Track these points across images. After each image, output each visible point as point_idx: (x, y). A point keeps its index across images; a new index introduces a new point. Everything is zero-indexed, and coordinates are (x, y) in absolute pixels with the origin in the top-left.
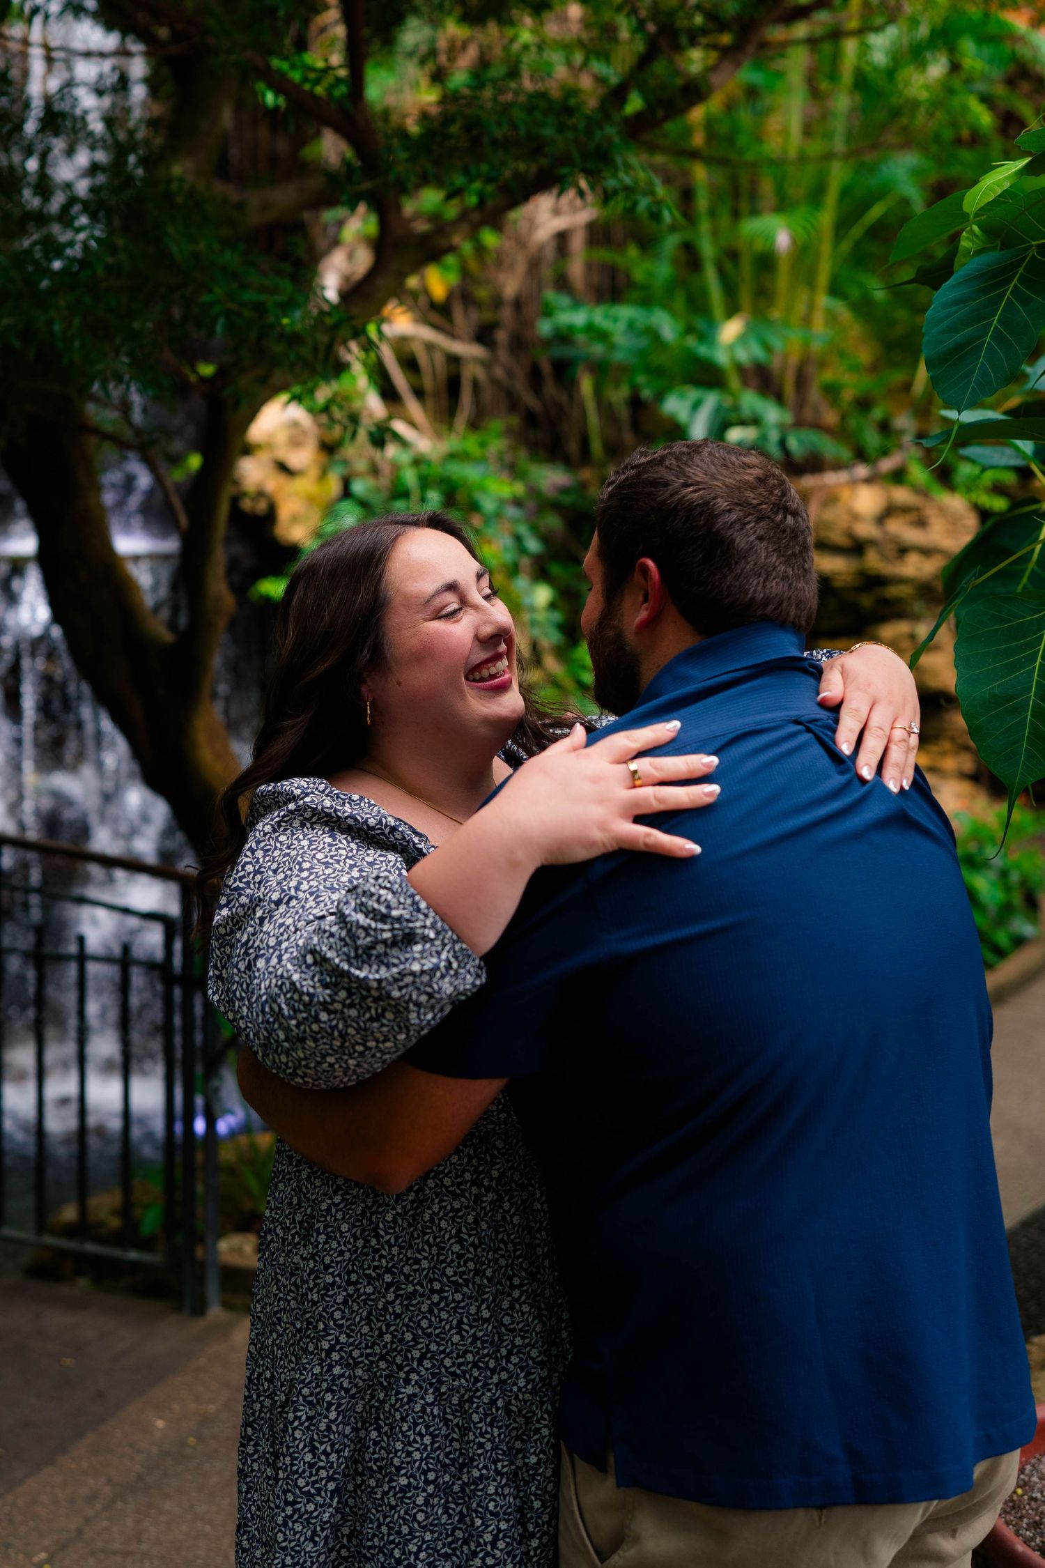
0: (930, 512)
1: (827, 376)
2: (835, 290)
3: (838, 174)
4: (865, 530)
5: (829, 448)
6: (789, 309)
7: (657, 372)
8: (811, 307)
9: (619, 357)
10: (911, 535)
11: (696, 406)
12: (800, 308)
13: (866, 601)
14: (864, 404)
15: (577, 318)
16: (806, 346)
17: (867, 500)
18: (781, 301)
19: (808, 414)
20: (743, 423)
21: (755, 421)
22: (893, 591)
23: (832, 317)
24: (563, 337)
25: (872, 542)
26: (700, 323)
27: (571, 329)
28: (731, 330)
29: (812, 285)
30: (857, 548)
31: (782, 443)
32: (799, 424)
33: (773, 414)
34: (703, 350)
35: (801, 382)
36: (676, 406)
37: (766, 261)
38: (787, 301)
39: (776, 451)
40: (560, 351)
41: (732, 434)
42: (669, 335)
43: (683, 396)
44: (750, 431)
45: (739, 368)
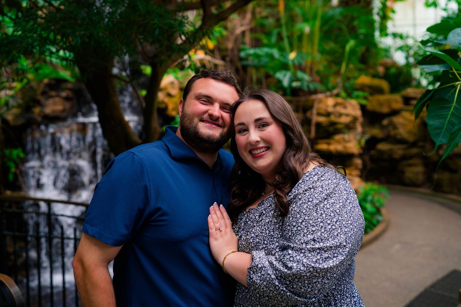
0: (347, 104)
1: (317, 68)
4: (330, 109)
5: (320, 87)
8: (313, 49)
9: (262, 63)
10: (342, 111)
11: (285, 75)
13: (331, 129)
15: (251, 52)
16: (312, 60)
17: (330, 102)
20: (297, 81)
21: (300, 80)
22: (339, 126)
24: (247, 58)
25: (332, 113)
26: (284, 54)
28: (292, 56)
30: (328, 115)
31: (308, 87)
32: (312, 80)
33: (306, 77)
34: (285, 61)
35: (311, 69)
36: (279, 75)
37: (301, 37)
38: (306, 48)
39: (305, 88)
40: (245, 63)
41: (294, 84)
42: (276, 56)
43: (281, 73)
44: (299, 83)
45: (294, 66)
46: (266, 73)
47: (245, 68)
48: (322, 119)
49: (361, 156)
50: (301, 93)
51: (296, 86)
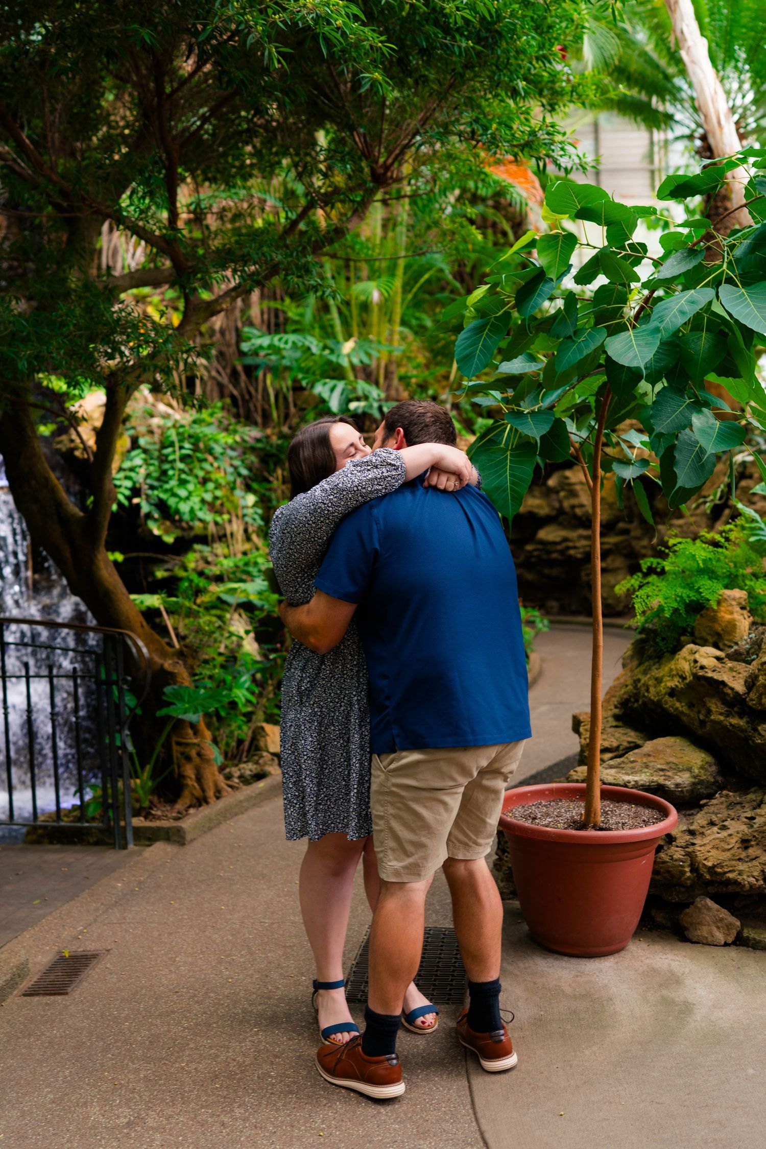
1: (402, 371)
2: (404, 323)
3: (402, 263)
6: (379, 334)
7: (307, 371)
8: (392, 333)
9: (285, 362)
11: (332, 390)
12: (386, 333)
14: (423, 387)
15: (265, 341)
16: (390, 353)
18: (375, 329)
19: (393, 393)
20: (358, 399)
21: (366, 398)
23: (404, 338)
24: (256, 353)
26: (329, 342)
27: (261, 347)
28: (348, 347)
29: (390, 321)
31: (380, 409)
32: (387, 399)
33: (374, 392)
34: (333, 358)
35: (388, 375)
36: (321, 389)
37: (365, 307)
38: (379, 329)
39: (377, 415)
40: (249, 361)
41: (353, 406)
42: (315, 350)
43: (325, 384)
44: (362, 404)
45: (353, 367)
46: (295, 381)
47: (250, 370)
50: (367, 423)
51: (356, 409)
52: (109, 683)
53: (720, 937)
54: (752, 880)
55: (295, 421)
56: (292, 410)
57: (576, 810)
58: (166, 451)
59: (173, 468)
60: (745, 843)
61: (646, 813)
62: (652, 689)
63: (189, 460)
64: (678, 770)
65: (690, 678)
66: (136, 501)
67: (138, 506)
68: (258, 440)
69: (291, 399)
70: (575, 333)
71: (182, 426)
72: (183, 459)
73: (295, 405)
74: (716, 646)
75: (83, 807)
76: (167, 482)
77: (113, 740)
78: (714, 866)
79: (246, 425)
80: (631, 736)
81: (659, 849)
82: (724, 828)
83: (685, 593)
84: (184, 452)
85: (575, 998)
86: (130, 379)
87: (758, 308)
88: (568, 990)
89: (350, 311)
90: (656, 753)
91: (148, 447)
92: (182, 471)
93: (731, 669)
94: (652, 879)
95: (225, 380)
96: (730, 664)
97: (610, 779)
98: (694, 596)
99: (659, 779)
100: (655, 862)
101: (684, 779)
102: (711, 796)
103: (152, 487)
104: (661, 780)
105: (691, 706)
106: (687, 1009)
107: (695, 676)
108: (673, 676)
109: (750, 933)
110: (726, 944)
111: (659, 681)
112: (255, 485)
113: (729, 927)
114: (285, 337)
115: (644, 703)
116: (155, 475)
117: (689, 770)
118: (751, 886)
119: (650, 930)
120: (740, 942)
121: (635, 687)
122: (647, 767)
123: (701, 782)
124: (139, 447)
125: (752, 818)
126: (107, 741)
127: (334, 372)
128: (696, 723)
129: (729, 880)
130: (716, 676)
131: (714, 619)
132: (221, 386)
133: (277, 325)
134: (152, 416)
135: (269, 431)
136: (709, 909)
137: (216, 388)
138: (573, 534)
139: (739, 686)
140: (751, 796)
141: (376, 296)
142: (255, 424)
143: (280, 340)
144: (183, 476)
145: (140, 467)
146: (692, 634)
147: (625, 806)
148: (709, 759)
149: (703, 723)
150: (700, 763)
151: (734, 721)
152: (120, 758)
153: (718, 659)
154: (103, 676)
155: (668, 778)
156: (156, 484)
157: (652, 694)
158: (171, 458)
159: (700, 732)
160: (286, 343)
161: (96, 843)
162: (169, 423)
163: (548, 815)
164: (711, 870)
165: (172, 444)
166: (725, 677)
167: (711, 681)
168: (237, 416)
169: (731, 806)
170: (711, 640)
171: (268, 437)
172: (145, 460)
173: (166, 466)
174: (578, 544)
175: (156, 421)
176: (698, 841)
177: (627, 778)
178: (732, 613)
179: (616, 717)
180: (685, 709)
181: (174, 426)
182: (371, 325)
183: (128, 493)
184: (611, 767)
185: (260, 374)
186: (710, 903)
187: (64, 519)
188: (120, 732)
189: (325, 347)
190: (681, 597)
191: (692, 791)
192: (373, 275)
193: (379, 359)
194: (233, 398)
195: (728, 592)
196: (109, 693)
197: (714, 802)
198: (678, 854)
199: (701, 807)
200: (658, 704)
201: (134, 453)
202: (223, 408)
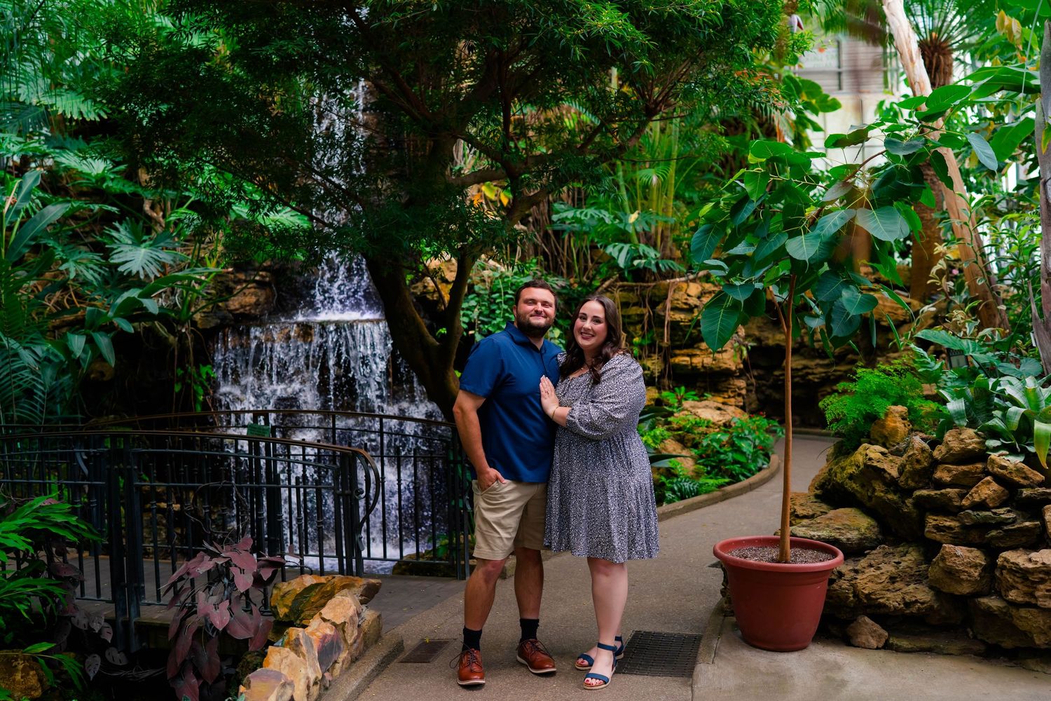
1: (675, 235)
2: (676, 198)
4: (693, 301)
5: (678, 267)
6: (657, 208)
7: (601, 236)
8: (667, 206)
9: (585, 229)
11: (620, 251)
12: (662, 207)
15: (570, 214)
16: (665, 223)
17: (694, 289)
18: (654, 205)
19: (668, 252)
20: (640, 257)
21: (646, 257)
23: (677, 210)
24: (562, 221)
25: (696, 306)
26: (620, 214)
27: (566, 218)
28: (633, 217)
29: (667, 196)
30: (690, 309)
31: (657, 265)
32: (662, 258)
33: (652, 253)
34: (621, 226)
35: (663, 239)
36: (612, 250)
37: (646, 187)
38: (656, 204)
39: (654, 269)
40: (558, 227)
41: (636, 262)
42: (607, 221)
43: (615, 246)
44: (643, 261)
45: (637, 233)
46: (592, 241)
47: (558, 234)
48: (679, 316)
49: (742, 374)
50: (648, 275)
51: (638, 264)
52: (455, 462)
53: (874, 643)
54: (895, 604)
55: (592, 273)
56: (590, 264)
57: (775, 553)
58: (494, 296)
59: (499, 309)
60: (893, 579)
61: (824, 555)
62: (838, 475)
63: (511, 302)
64: (850, 529)
65: (862, 467)
66: (471, 332)
67: (473, 336)
68: (563, 287)
69: (589, 257)
70: (768, 235)
71: (507, 277)
72: (506, 302)
73: (592, 260)
74: (884, 445)
75: (435, 550)
76: (495, 319)
77: (457, 503)
78: (870, 594)
79: (554, 276)
80: (824, 507)
81: (832, 582)
82: (879, 568)
83: (863, 407)
84: (507, 296)
85: (767, 674)
86: (475, 251)
87: (883, 223)
88: (762, 669)
89: (636, 190)
90: (837, 517)
91: (482, 292)
92: (506, 311)
93: (891, 461)
94: (826, 603)
95: (539, 241)
96: (891, 457)
97: (801, 534)
98: (868, 409)
99: (835, 535)
100: (828, 590)
101: (853, 535)
102: (874, 548)
103: (483, 323)
104: (837, 536)
105: (863, 486)
106: (843, 683)
107: (865, 464)
108: (851, 466)
109: (893, 641)
110: (878, 648)
111: (843, 469)
112: (560, 322)
113: (880, 636)
114: (585, 211)
115: (833, 485)
116: (486, 312)
117: (858, 529)
118: (895, 608)
119: (827, 638)
120: (887, 647)
121: (830, 475)
122: (828, 526)
123: (866, 538)
124: (474, 292)
125: (899, 563)
126: (453, 503)
127: (622, 237)
128: (866, 498)
129: (880, 603)
130: (879, 465)
131: (883, 426)
132: (536, 246)
133: (579, 200)
134: (484, 269)
135: (572, 280)
136: (867, 624)
137: (532, 247)
138: (812, 363)
139: (894, 473)
140: (901, 549)
141: (655, 179)
142: (562, 274)
143: (581, 213)
144: (507, 315)
145: (475, 307)
146: (868, 436)
147: (810, 552)
148: (873, 523)
149: (870, 498)
150: (866, 525)
151: (890, 496)
152: (462, 516)
153: (883, 453)
154: (452, 458)
155: (842, 534)
156: (486, 320)
157: (838, 479)
158: (498, 301)
159: (868, 504)
160: (586, 215)
161: (444, 576)
162: (497, 275)
163: (755, 555)
164: (868, 596)
165: (499, 291)
166: (885, 466)
167: (875, 468)
168: (547, 268)
169: (886, 555)
170: (881, 441)
171: (571, 285)
172: (478, 302)
173: (494, 307)
174: (815, 371)
175: (486, 273)
176: (859, 577)
177: (812, 533)
178: (895, 422)
179: (817, 496)
180: (859, 489)
181: (500, 277)
182: (652, 200)
183: (465, 326)
184: (803, 526)
185: (566, 236)
186: (867, 619)
187: (425, 346)
188: (462, 498)
189: (615, 218)
190: (860, 411)
191: (859, 544)
192: (654, 163)
193: (656, 227)
194: (544, 254)
195: (893, 407)
196: (455, 470)
197: (874, 552)
198: (845, 585)
199: (865, 556)
200: (842, 485)
201: (471, 296)
202: (537, 263)
